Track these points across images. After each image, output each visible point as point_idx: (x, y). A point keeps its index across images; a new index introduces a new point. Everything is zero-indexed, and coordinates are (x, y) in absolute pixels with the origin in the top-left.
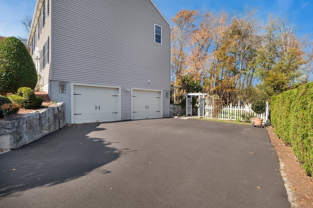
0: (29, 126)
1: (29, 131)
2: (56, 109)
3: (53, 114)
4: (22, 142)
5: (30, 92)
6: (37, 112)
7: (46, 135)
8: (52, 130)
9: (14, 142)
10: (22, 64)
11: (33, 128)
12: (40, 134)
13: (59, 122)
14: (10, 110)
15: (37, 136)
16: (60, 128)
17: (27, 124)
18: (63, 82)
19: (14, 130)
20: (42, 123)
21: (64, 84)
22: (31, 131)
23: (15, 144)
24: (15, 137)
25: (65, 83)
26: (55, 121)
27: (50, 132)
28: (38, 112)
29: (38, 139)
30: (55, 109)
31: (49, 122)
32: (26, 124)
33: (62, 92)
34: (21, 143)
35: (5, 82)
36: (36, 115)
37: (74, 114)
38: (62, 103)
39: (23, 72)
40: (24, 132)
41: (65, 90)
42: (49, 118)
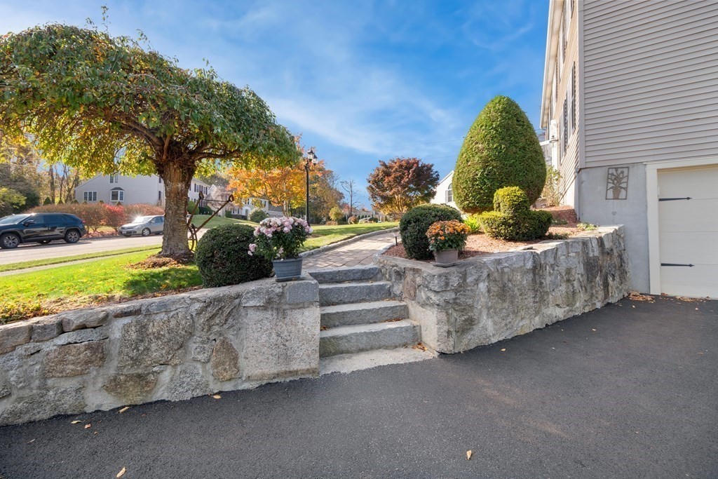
0: (496, 289)
1: (499, 306)
2: (595, 243)
3: (581, 259)
4: (473, 335)
5: (515, 196)
6: (528, 249)
7: (558, 322)
8: (580, 307)
9: (449, 333)
10: (510, 143)
11: (513, 297)
12: (537, 318)
13: (606, 285)
14: (439, 238)
15: (526, 322)
16: (609, 304)
17: (492, 284)
18: (616, 169)
19: (450, 296)
20: (541, 283)
21: (622, 172)
22: (506, 305)
23: (451, 339)
24: (452, 320)
25: (625, 170)
26: (590, 279)
27: (571, 314)
28: (531, 248)
29: (528, 331)
30: (590, 245)
31: (568, 281)
32: (487, 284)
33: (616, 198)
34: (471, 340)
35: (481, 188)
36: (521, 256)
37: (663, 265)
38: (617, 228)
39: (513, 161)
40: (480, 307)
41: (626, 189)
42: (568, 271)
